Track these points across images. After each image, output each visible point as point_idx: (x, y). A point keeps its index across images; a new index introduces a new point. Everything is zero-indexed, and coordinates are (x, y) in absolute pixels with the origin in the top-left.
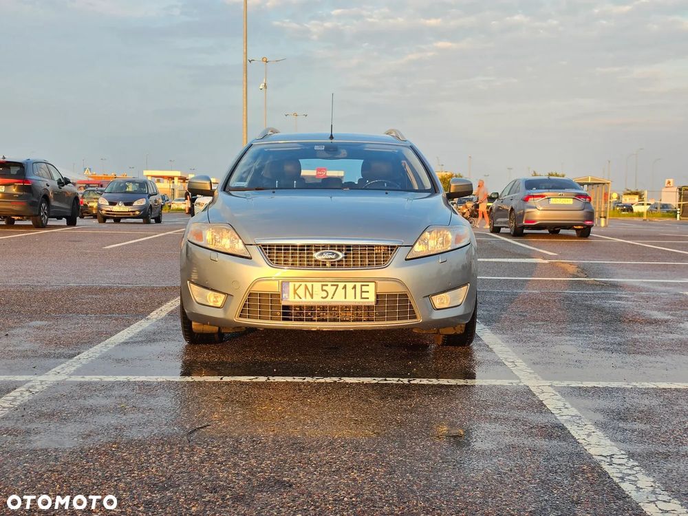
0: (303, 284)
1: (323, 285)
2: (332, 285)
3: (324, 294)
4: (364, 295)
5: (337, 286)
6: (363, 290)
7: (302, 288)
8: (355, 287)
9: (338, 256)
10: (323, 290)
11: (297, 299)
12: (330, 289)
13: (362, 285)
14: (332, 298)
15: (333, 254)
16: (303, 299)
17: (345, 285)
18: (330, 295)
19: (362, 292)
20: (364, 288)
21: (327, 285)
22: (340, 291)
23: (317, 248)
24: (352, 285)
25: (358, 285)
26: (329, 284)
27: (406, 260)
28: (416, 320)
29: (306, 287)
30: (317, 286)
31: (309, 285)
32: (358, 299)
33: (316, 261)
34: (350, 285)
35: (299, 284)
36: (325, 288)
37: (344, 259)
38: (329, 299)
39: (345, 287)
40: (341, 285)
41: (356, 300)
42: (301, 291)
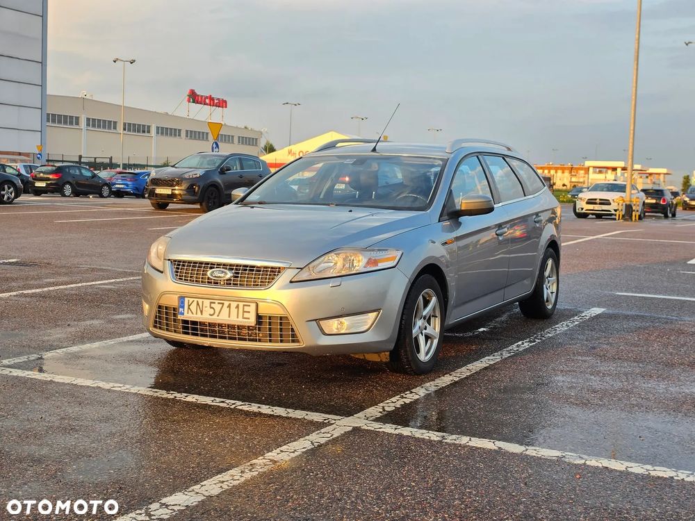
0: (196, 300)
1: (211, 303)
2: (219, 303)
3: (212, 311)
4: (246, 315)
5: (223, 304)
6: (245, 310)
7: (195, 303)
8: (237, 307)
9: (226, 273)
10: (211, 308)
11: (190, 314)
12: (217, 307)
13: (244, 305)
14: (218, 316)
15: (223, 272)
16: (195, 315)
17: (230, 304)
18: (216, 314)
19: (244, 312)
20: (247, 309)
21: (214, 303)
22: (225, 310)
23: (212, 265)
24: (236, 304)
25: (241, 304)
26: (217, 302)
27: (291, 282)
28: (298, 344)
29: (198, 304)
30: (207, 302)
31: (200, 301)
32: (240, 319)
33: (208, 278)
34: (234, 305)
35: (192, 299)
36: (213, 305)
37: (232, 278)
38: (215, 317)
39: (229, 306)
40: (226, 303)
41: (238, 319)
42: (193, 307)
